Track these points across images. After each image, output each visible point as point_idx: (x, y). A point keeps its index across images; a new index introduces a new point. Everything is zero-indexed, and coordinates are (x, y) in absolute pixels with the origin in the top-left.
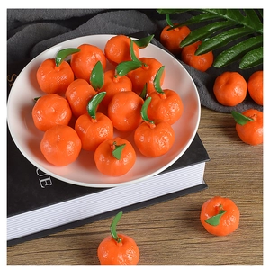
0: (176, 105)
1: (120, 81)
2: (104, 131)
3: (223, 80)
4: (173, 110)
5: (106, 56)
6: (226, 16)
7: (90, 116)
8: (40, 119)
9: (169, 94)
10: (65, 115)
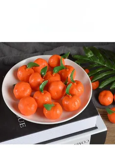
0: (81, 88)
1: (55, 75)
2: (47, 98)
3: (103, 94)
4: (80, 90)
5: (49, 65)
6: (105, 65)
7: (41, 91)
8: (17, 94)
9: (78, 82)
10: (29, 91)
